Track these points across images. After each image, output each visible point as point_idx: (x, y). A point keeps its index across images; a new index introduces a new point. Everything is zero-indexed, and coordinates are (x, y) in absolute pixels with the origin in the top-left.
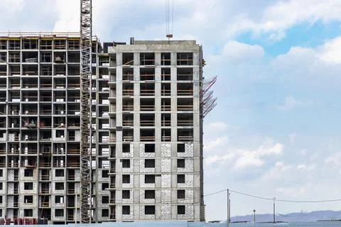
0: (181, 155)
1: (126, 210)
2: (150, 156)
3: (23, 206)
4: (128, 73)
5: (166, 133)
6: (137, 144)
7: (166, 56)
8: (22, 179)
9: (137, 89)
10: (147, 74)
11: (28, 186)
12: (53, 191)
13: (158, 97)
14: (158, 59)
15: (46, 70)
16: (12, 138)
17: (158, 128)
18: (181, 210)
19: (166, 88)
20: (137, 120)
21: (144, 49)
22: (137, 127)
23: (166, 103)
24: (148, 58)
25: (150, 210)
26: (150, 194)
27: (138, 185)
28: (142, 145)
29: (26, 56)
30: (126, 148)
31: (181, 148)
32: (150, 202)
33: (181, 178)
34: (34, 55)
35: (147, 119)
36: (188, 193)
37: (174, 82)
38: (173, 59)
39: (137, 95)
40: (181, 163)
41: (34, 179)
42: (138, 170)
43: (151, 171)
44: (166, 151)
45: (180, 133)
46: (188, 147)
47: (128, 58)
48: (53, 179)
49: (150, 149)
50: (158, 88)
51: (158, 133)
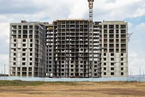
0: (122, 57)
1: (105, 74)
2: (113, 57)
3: (70, 72)
4: (105, 31)
5: (117, 50)
6: (108, 54)
7: (117, 26)
8: (70, 64)
9: (108, 36)
10: (111, 31)
11: (72, 66)
13: (115, 39)
14: (115, 27)
15: (77, 30)
16: (67, 51)
17: (115, 48)
18: (122, 74)
19: (117, 36)
20: (108, 45)
21: (110, 24)
22: (108, 48)
23: (117, 40)
24: (112, 26)
25: (112, 74)
26: (112, 69)
27: (109, 66)
28: (110, 54)
29: (71, 26)
30: (105, 55)
31: (122, 55)
32: (112, 71)
33: (122, 64)
34: (74, 26)
35: (111, 45)
36: (124, 69)
37: (120, 33)
38: (120, 27)
39: (108, 38)
40: (122, 59)
41: (74, 64)
42: (109, 61)
43: (113, 62)
44: (117, 55)
45: (122, 50)
46: (124, 54)
47: (105, 26)
48: (80, 64)
49: (112, 55)
50: (115, 36)
51: (115, 50)
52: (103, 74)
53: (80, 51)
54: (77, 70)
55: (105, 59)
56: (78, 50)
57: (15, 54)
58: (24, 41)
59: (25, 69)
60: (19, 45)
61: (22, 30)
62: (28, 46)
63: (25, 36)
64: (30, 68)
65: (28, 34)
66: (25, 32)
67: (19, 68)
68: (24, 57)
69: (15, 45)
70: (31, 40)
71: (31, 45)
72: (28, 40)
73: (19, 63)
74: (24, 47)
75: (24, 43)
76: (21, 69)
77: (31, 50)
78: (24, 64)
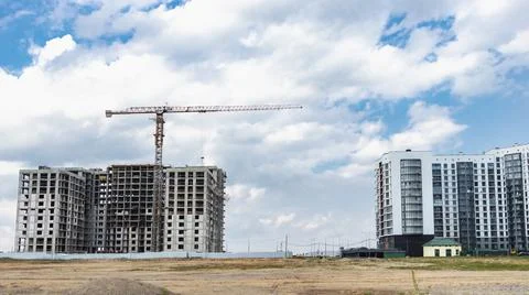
0: (197, 221)
1: (169, 247)
2: (182, 221)
3: (131, 245)
4: (172, 182)
5: (190, 210)
6: (176, 216)
7: (191, 173)
8: (131, 232)
9: (176, 189)
10: (182, 182)
11: (134, 236)
12: (146, 238)
13: (186, 193)
14: (187, 174)
15: (144, 180)
16: (127, 213)
17: (186, 208)
18: (196, 247)
19: (190, 189)
20: (176, 204)
21: (180, 170)
22: (176, 207)
23: (190, 195)
24: (182, 174)
25: (181, 247)
26: (181, 239)
27: (176, 235)
28: (178, 216)
29: (134, 174)
30: (170, 217)
31: (197, 217)
32: (181, 243)
33: (197, 232)
34: (138, 174)
35: (181, 203)
36: (200, 239)
37: (194, 185)
38: (194, 174)
39: (176, 192)
40: (197, 224)
41: (136, 233)
42: (176, 228)
43: (182, 228)
44: (190, 218)
45: (197, 210)
46: (201, 216)
47: (172, 174)
48: (146, 232)
49: (182, 218)
50: (186, 189)
51: (186, 210)
52: (166, 247)
53: (147, 213)
54: (142, 242)
55: (170, 225)
56: (144, 211)
57: (25, 218)
58: (42, 197)
59: (41, 240)
60: (33, 204)
61: (39, 179)
62: (47, 205)
63: (43, 190)
64: (49, 240)
65: (49, 187)
66: (44, 183)
67: (31, 239)
68: (40, 222)
69: (26, 203)
70: (53, 197)
71: (53, 204)
72: (48, 195)
73: (32, 232)
74: (41, 207)
75: (41, 200)
76: (35, 240)
77: (52, 211)
78: (39, 233)
